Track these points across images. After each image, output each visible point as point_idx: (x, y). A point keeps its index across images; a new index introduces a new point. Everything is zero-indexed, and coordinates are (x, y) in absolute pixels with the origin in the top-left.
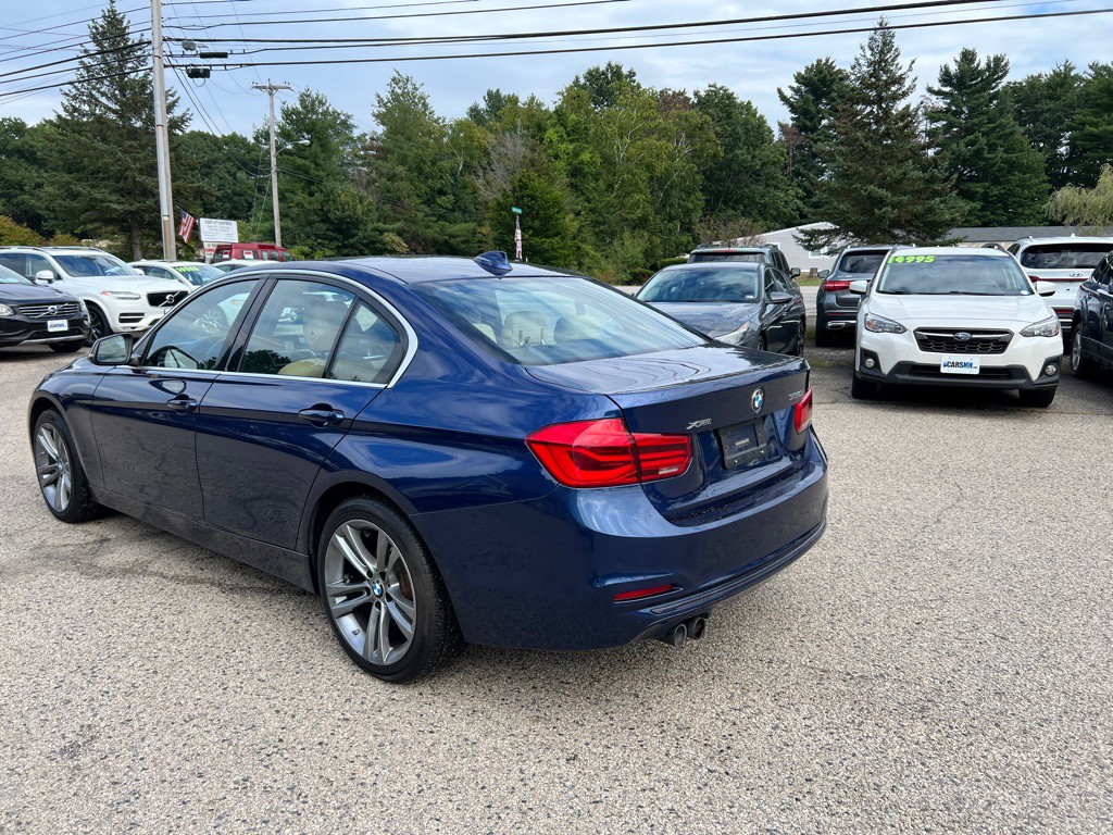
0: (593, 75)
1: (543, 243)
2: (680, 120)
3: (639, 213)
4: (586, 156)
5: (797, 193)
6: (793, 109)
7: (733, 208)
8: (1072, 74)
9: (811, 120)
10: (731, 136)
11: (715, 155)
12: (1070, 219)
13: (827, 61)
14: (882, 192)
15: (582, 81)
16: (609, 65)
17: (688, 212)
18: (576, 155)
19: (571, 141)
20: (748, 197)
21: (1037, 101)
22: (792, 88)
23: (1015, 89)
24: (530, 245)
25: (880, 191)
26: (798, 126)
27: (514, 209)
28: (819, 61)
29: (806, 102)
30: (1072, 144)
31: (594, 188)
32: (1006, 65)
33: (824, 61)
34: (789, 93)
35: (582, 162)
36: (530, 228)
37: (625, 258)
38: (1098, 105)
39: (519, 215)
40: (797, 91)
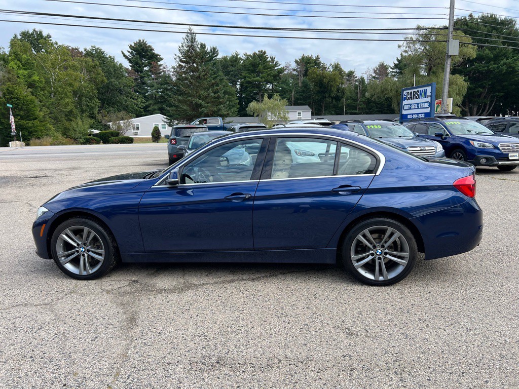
0: (25, 35)
1: (28, 123)
2: (82, 62)
3: (69, 109)
4: (36, 78)
5: (142, 101)
6: (130, 61)
7: (112, 107)
8: (238, 57)
9: (140, 67)
10: (107, 72)
11: (103, 81)
12: (256, 114)
13: (143, 41)
14: (201, 102)
15: (19, 37)
16: (34, 30)
17: (92, 109)
18: (30, 77)
19: (25, 69)
20: (118, 102)
21: (228, 67)
22: (129, 52)
23: (221, 61)
24: (20, 125)
25: (200, 101)
26: (134, 69)
27: (8, 105)
28: (140, 41)
29: (136, 58)
30: (241, 85)
31: (43, 95)
32: (218, 51)
33: (142, 41)
34: (127, 54)
35: (34, 81)
36: (18, 115)
37: (80, 131)
38: (249, 70)
39: (11, 108)
40: (131, 53)
